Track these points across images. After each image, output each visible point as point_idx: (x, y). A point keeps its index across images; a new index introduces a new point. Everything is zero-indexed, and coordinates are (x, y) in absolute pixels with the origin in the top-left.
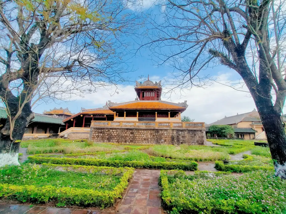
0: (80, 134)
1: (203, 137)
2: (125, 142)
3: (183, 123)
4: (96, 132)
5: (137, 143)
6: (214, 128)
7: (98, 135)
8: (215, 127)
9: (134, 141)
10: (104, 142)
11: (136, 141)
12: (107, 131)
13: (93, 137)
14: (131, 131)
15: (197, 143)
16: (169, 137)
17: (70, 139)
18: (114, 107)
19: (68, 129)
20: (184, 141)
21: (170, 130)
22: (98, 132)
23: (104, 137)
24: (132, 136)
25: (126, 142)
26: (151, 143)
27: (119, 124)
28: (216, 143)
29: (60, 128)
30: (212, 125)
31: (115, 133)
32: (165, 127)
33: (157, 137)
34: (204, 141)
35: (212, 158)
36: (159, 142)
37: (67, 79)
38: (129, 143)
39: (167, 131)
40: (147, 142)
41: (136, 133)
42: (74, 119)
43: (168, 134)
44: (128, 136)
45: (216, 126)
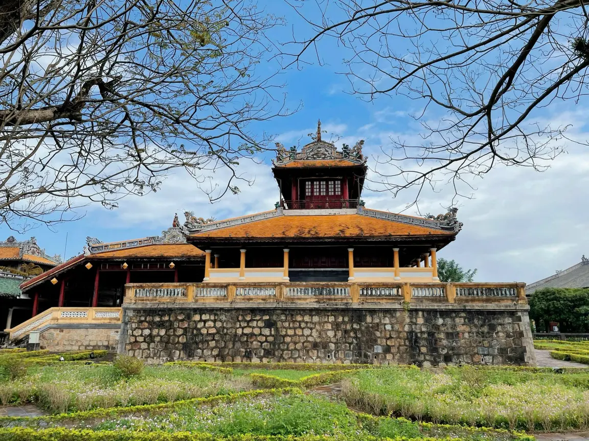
0: (82, 332)
1: (521, 334)
2: (245, 356)
3: (448, 287)
4: (141, 322)
5: (289, 358)
6: (548, 300)
7: (150, 335)
8: (552, 296)
9: (276, 353)
10: (172, 360)
11: (283, 350)
12: (182, 321)
13: (130, 343)
14: (267, 317)
15: (502, 356)
16: (399, 337)
17: (47, 349)
18: (206, 232)
19: (39, 312)
20: (453, 349)
21: (403, 310)
22: (149, 322)
23: (171, 341)
24: (271, 335)
25: (248, 356)
26: (337, 359)
27: (223, 292)
28: (565, 353)
29: (11, 310)
30: (541, 289)
31: (209, 326)
32: (384, 301)
33: (356, 338)
34: (527, 349)
35: (577, 417)
36: (366, 356)
37: (61, 144)
38: (261, 358)
39: (393, 317)
40: (325, 356)
41: (282, 322)
42: (60, 277)
43: (397, 327)
44: (256, 335)
45: (554, 293)
